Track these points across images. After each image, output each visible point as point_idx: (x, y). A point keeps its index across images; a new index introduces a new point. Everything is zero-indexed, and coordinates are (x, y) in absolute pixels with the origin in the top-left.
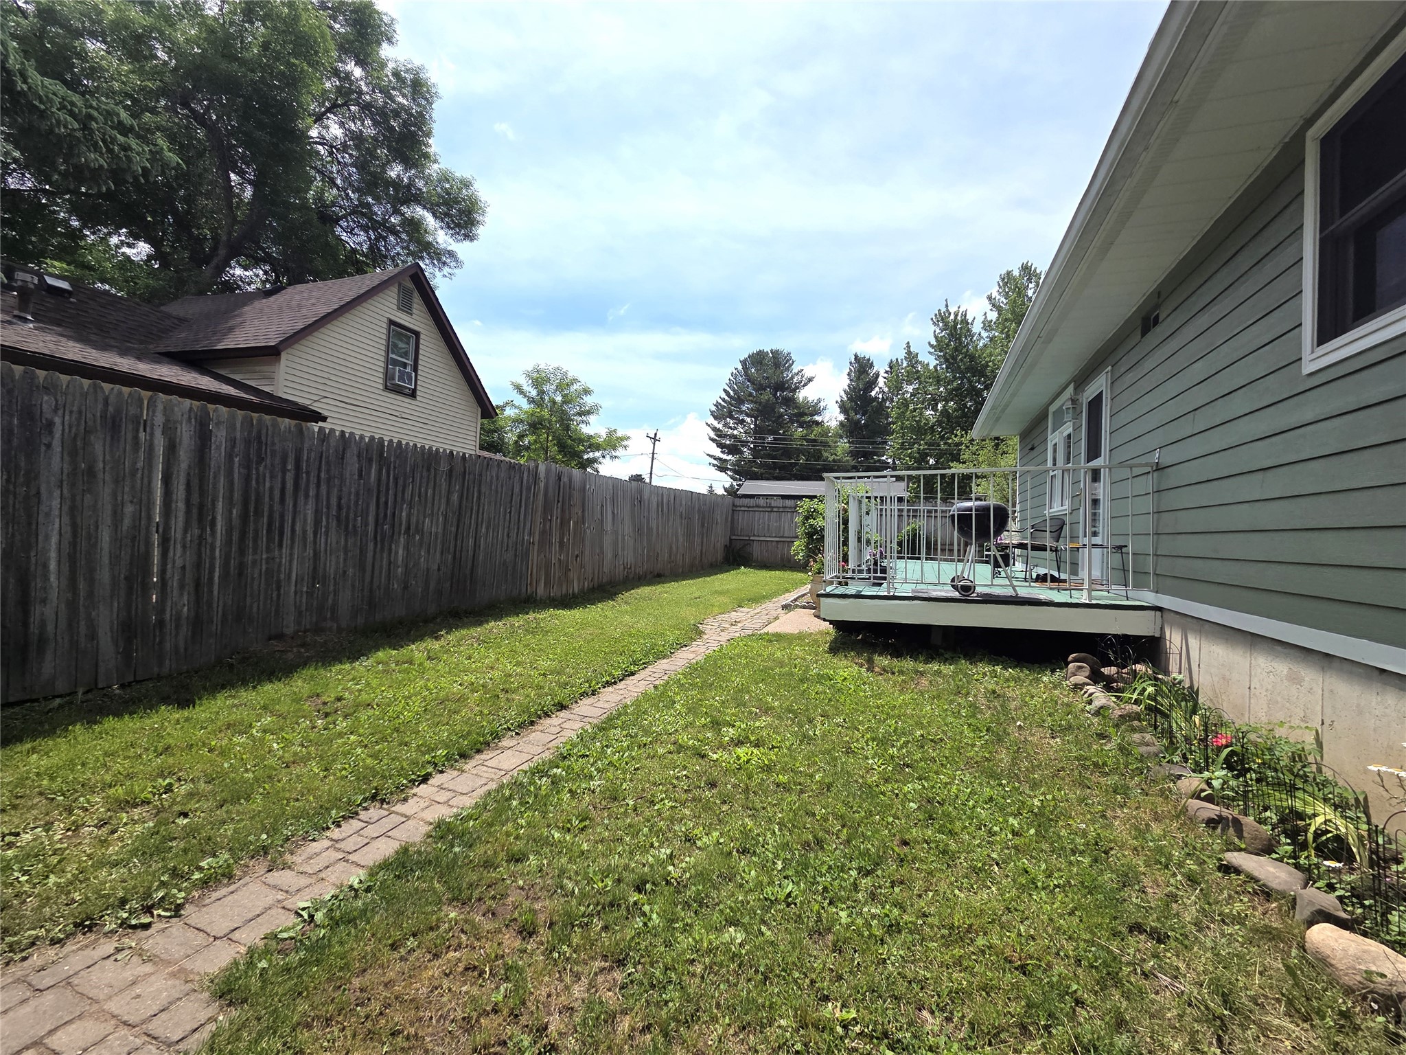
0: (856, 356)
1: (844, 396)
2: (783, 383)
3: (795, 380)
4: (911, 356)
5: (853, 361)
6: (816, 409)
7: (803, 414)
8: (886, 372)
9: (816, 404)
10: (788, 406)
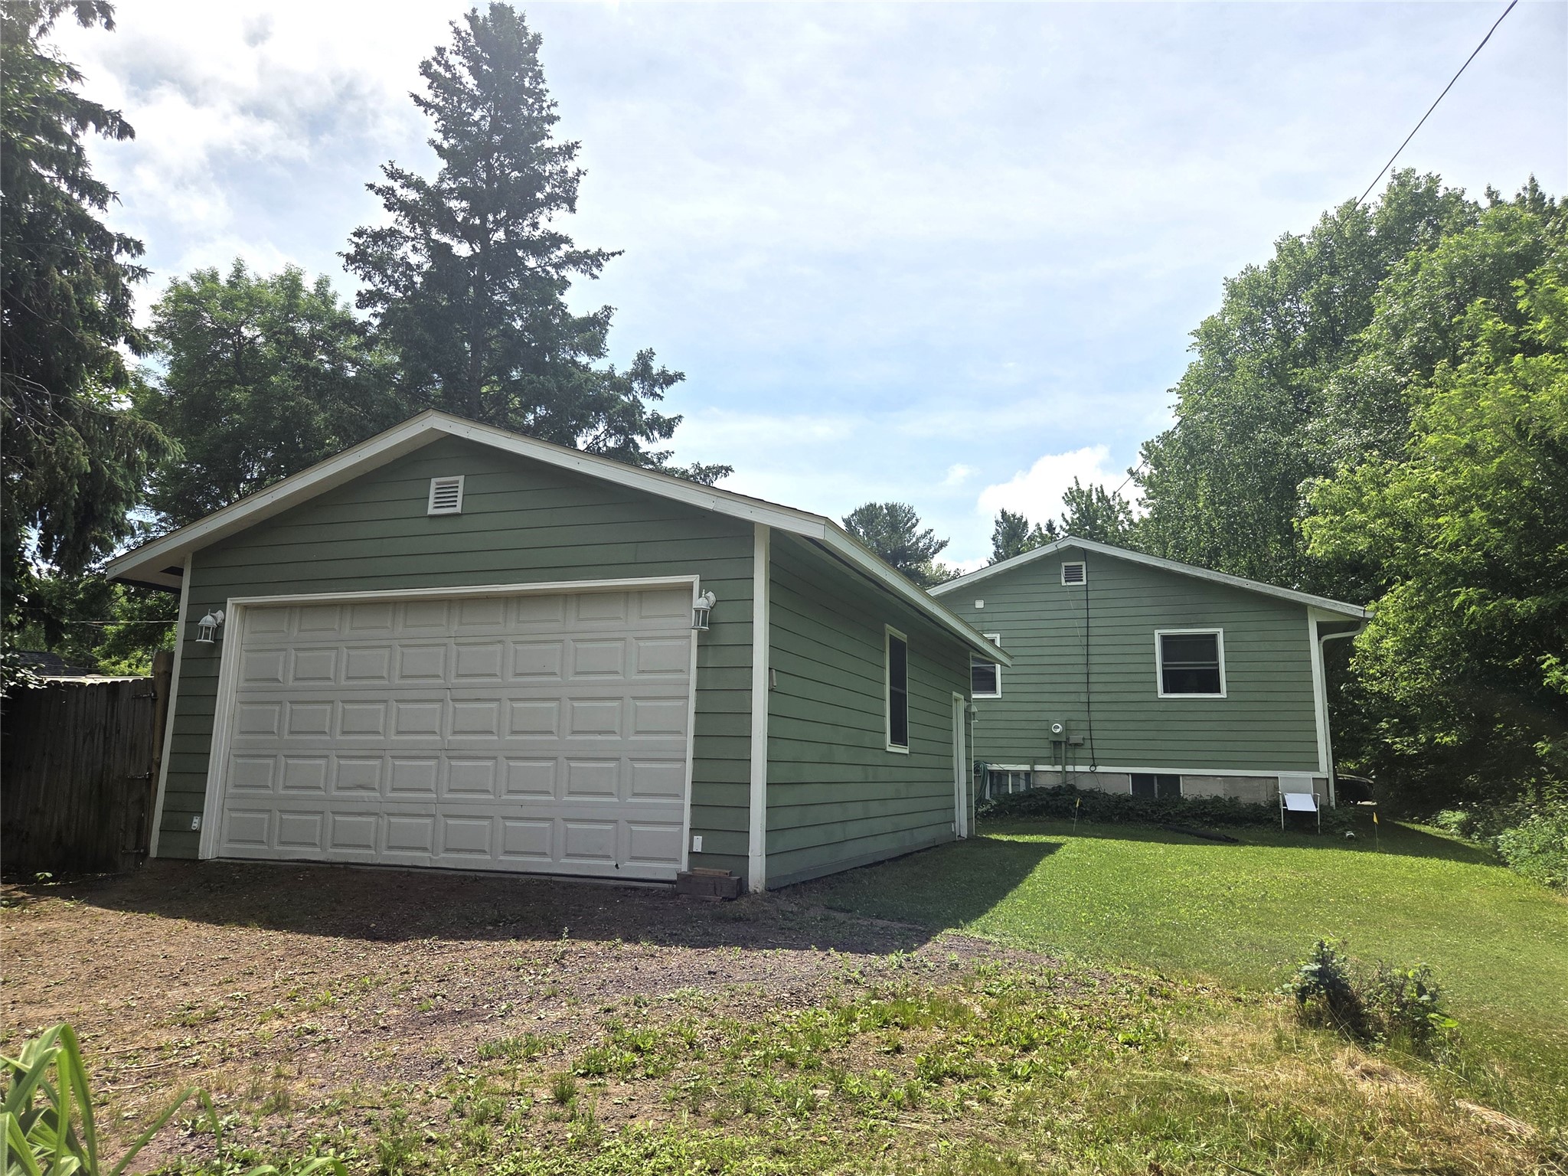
0: (1004, 513)
2: (904, 549)
3: (921, 545)
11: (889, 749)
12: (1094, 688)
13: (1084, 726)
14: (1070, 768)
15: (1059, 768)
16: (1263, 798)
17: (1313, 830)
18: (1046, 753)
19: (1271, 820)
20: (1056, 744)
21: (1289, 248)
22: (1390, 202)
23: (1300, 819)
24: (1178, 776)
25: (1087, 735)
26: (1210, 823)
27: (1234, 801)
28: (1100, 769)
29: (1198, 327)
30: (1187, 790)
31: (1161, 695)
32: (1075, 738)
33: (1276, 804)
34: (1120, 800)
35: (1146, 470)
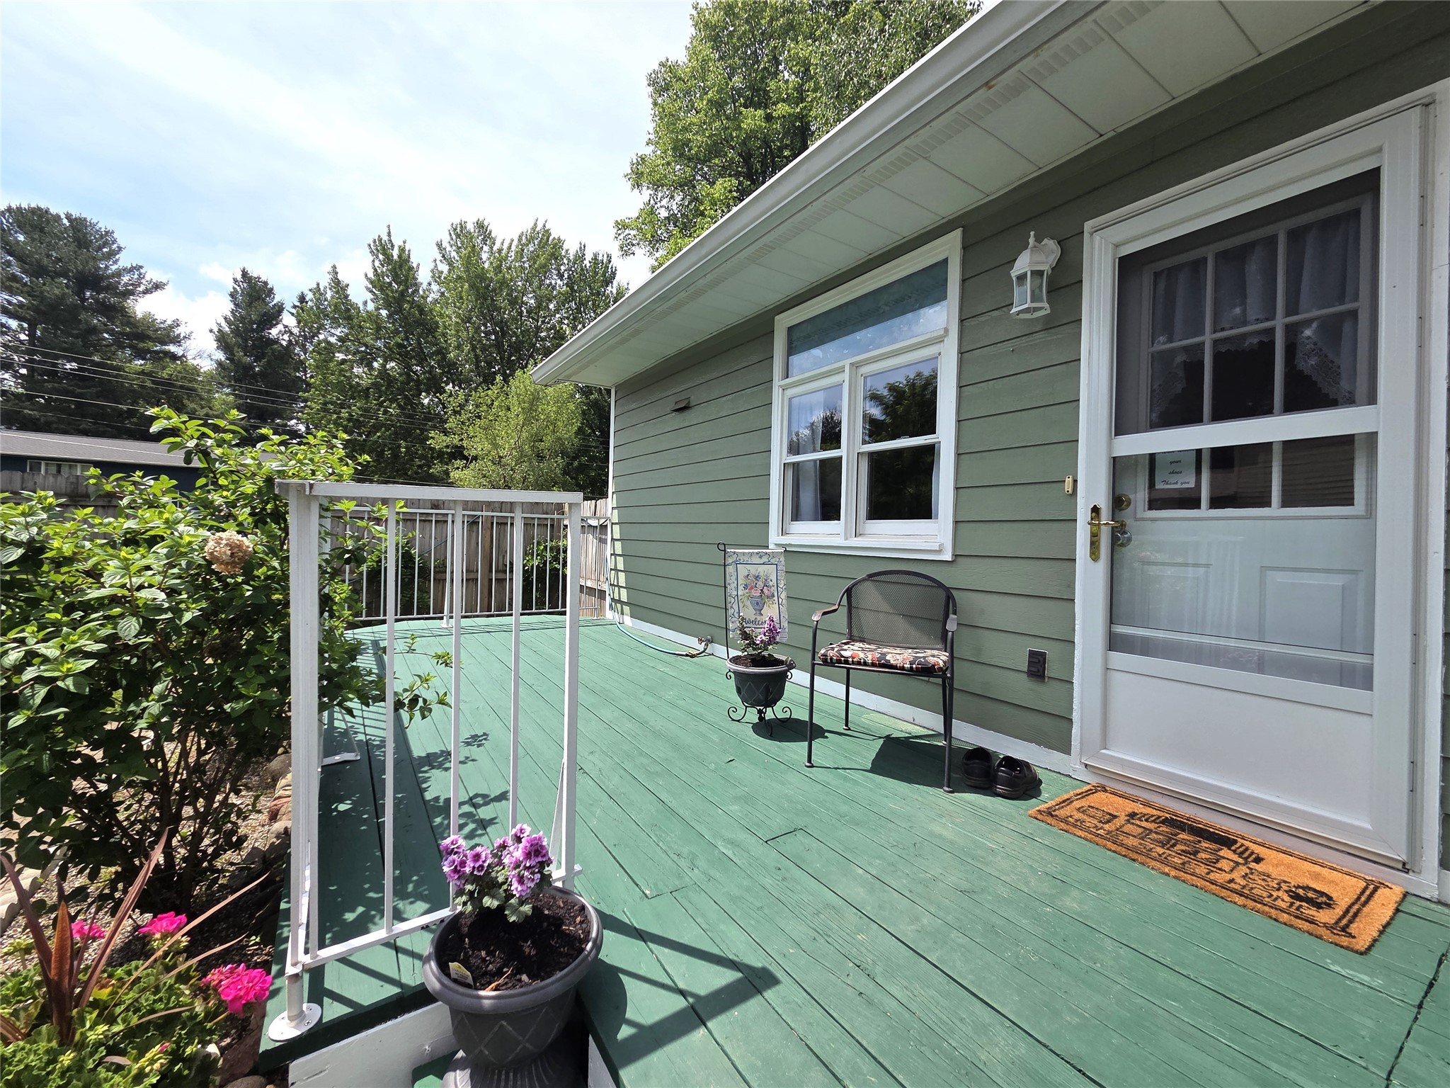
1: (224, 324)
4: (339, 288)
5: (239, 277)
6: (168, 335)
7: (143, 337)
8: (295, 307)
9: (171, 327)
10: (111, 319)
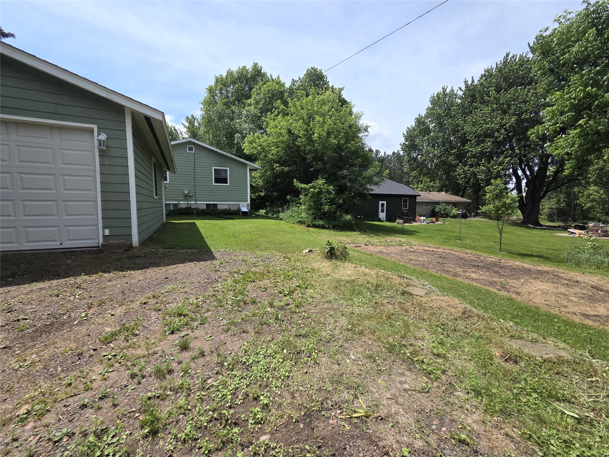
11: (155, 197)
12: (196, 181)
13: (194, 191)
14: (189, 202)
15: (186, 202)
16: (236, 209)
17: (247, 215)
18: (183, 198)
19: (238, 214)
20: (186, 196)
21: (230, 73)
22: (253, 70)
23: (245, 213)
24: (217, 204)
25: (194, 194)
26: (225, 215)
27: (229, 209)
28: (198, 203)
29: (208, 87)
30: (219, 207)
31: (214, 184)
32: (191, 195)
33: (239, 210)
34: (203, 210)
35: (187, 124)
